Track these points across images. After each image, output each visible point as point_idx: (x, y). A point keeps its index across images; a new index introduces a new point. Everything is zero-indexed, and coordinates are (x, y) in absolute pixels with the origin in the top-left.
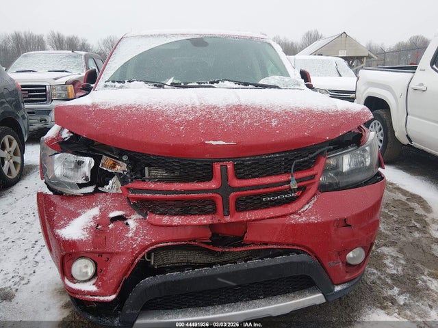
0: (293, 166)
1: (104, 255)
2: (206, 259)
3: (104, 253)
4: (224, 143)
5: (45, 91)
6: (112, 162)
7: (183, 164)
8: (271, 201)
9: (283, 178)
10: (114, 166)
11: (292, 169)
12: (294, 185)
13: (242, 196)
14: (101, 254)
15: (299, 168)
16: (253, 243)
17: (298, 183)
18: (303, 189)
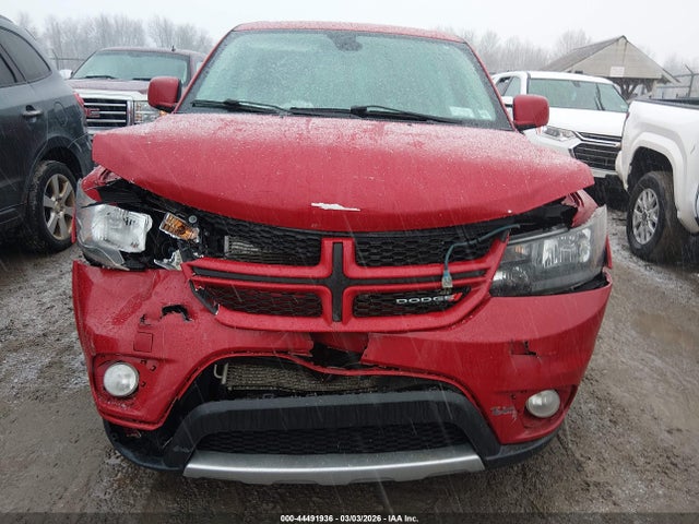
0: (449, 253)
1: (148, 362)
2: (306, 384)
3: (149, 358)
4: (341, 208)
5: (125, 109)
6: (180, 224)
7: (276, 236)
8: (408, 305)
9: (433, 270)
10: (182, 230)
11: (447, 257)
12: (447, 283)
13: (364, 292)
14: (145, 359)
15: (459, 256)
16: (376, 365)
17: (453, 279)
18: (463, 291)
